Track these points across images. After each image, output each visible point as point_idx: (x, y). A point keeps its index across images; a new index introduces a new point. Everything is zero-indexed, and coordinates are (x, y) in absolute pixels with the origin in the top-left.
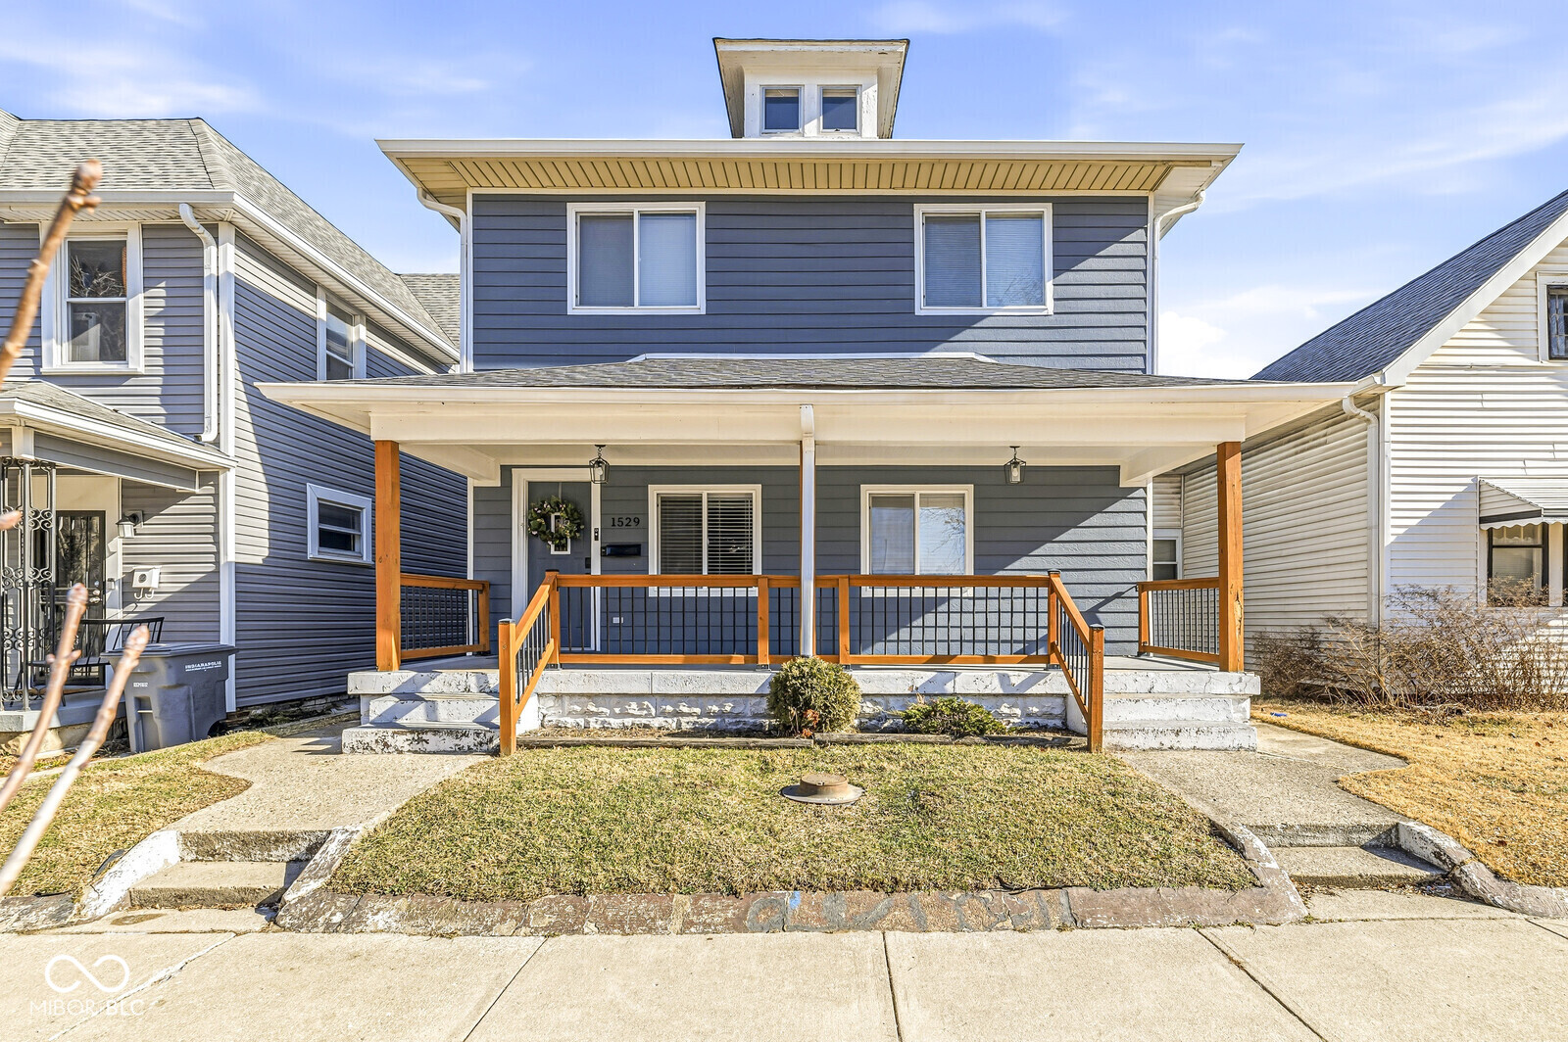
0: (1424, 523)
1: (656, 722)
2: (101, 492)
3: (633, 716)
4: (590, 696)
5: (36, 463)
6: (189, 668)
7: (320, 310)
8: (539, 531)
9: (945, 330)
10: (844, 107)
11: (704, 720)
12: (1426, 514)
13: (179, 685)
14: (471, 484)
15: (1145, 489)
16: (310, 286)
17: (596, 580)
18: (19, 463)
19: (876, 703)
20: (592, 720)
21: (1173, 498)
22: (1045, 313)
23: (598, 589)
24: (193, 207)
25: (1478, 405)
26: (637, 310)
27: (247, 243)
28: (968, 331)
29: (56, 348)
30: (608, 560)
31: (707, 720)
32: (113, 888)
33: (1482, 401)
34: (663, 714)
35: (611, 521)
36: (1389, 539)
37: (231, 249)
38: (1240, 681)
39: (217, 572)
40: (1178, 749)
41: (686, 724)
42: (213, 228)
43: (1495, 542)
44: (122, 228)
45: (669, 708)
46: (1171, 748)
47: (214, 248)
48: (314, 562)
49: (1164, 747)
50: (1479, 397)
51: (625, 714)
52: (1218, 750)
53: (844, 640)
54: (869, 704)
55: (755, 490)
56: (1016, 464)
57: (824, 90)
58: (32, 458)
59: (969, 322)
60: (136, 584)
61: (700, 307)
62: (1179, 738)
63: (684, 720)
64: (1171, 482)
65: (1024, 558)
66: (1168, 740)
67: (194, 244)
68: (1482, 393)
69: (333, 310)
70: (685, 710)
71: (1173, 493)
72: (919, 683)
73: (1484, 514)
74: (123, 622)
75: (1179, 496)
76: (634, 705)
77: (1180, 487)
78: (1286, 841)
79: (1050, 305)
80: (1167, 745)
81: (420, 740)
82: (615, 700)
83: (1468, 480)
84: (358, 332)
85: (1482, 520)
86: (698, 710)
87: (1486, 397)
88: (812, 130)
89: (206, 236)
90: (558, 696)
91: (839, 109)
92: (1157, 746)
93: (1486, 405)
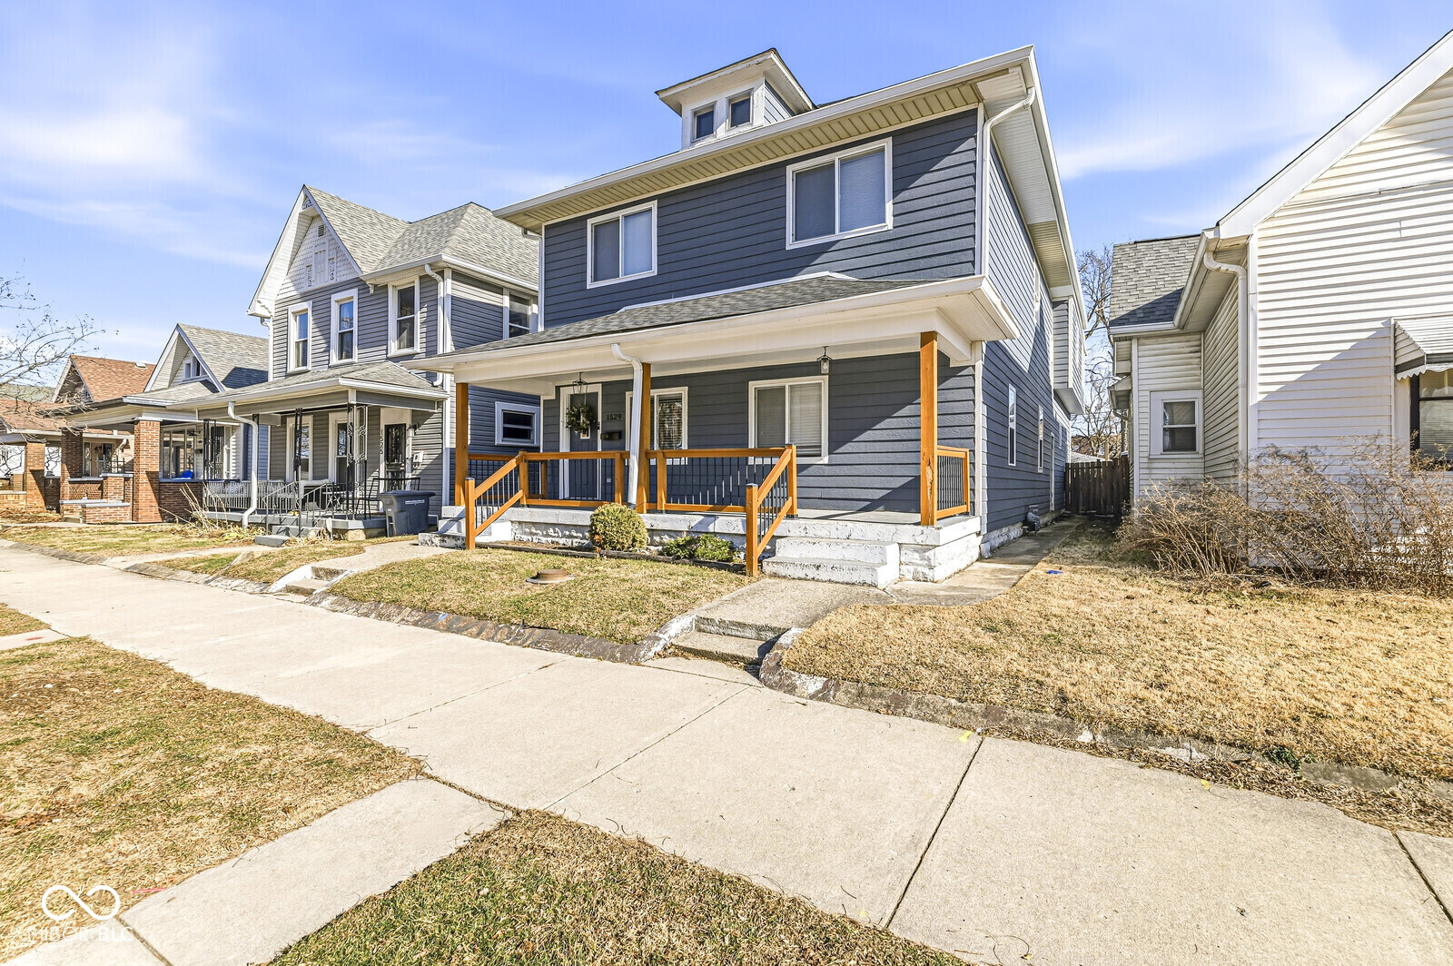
0: (1307, 378)
1: (562, 541)
2: (402, 415)
3: (551, 536)
4: (534, 524)
5: (357, 405)
6: (407, 502)
7: (506, 301)
8: (573, 425)
9: (806, 258)
10: (743, 107)
11: (582, 541)
12: (1310, 367)
13: (402, 511)
14: (542, 399)
15: (974, 367)
16: (498, 289)
17: (564, 455)
18: (352, 405)
19: (671, 537)
20: (534, 537)
21: (1191, 358)
22: (885, 229)
23: (567, 461)
24: (430, 265)
25: (1396, 235)
26: (622, 279)
27: (460, 276)
28: (825, 255)
29: (393, 344)
30: (605, 442)
31: (585, 541)
32: (279, 585)
33: (1400, 229)
34: (564, 536)
35: (607, 418)
36: (1256, 396)
37: (449, 281)
38: (922, 533)
39: (442, 453)
40: (818, 580)
41: (576, 543)
42: (441, 273)
43: (1423, 393)
44: (411, 280)
45: (567, 533)
46: (813, 579)
47: (442, 283)
48: (499, 446)
49: (808, 578)
50: (1396, 225)
51: (548, 535)
52: (847, 583)
53: (662, 495)
54: (666, 537)
55: (683, 391)
56: (825, 360)
57: (730, 100)
58: (355, 403)
59: (824, 248)
60: (414, 461)
61: (654, 271)
62: (819, 572)
63: (575, 540)
64: (1187, 341)
65: (868, 432)
66: (812, 573)
67: (433, 282)
68: (1399, 220)
69: (514, 298)
70: (575, 534)
71: (1191, 352)
72: (693, 524)
73: (1399, 362)
74: (412, 479)
75: (1198, 354)
76: (551, 530)
77: (1200, 345)
78: (721, 631)
79: (889, 222)
80: (810, 576)
81: (443, 541)
82: (543, 526)
83: (1378, 324)
84: (532, 309)
85: (1398, 369)
86: (581, 535)
87: (1405, 224)
88: (722, 131)
89: (438, 277)
90: (520, 523)
91: (740, 111)
92: (803, 576)
93: (1405, 233)
